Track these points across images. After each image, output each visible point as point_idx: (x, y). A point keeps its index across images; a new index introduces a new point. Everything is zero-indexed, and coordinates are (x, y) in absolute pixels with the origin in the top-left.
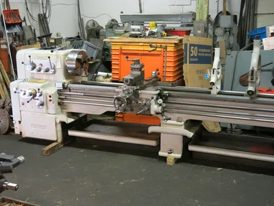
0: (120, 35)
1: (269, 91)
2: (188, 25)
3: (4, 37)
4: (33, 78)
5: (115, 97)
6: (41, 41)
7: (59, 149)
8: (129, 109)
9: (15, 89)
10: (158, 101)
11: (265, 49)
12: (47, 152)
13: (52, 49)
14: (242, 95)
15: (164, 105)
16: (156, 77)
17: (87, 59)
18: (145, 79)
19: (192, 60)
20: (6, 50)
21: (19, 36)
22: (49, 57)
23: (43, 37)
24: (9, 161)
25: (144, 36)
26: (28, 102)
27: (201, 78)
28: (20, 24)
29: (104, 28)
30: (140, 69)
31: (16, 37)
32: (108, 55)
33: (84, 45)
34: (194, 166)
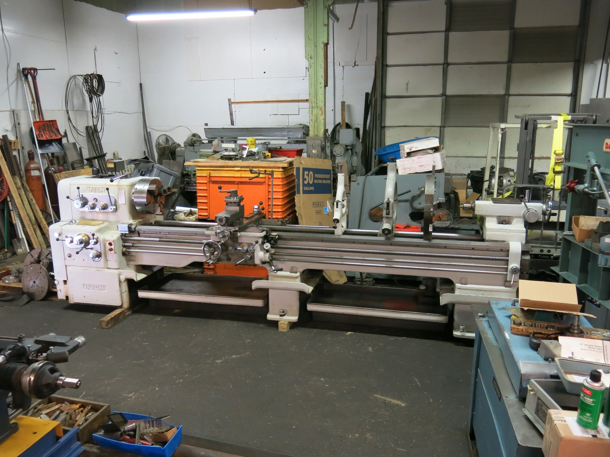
0: (207, 156)
1: (407, 227)
2: (297, 142)
3: (36, 160)
4: (83, 218)
5: (205, 241)
6: (92, 166)
7: (125, 318)
8: (225, 258)
9: (56, 235)
10: (265, 246)
11: (400, 173)
12: (108, 322)
13: (111, 177)
14: (375, 235)
15: (273, 251)
16: (259, 213)
17: (162, 190)
18: (245, 215)
19: (306, 189)
20: (39, 178)
21: (58, 158)
22: (108, 189)
23: (94, 158)
24: (62, 345)
25: (241, 158)
26: (77, 253)
27: (318, 212)
28: (59, 141)
29: (182, 145)
30: (238, 204)
31: (53, 159)
32: (188, 183)
33: (155, 170)
34: (315, 331)
